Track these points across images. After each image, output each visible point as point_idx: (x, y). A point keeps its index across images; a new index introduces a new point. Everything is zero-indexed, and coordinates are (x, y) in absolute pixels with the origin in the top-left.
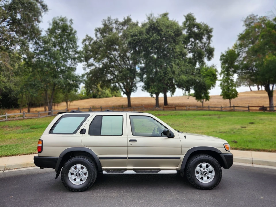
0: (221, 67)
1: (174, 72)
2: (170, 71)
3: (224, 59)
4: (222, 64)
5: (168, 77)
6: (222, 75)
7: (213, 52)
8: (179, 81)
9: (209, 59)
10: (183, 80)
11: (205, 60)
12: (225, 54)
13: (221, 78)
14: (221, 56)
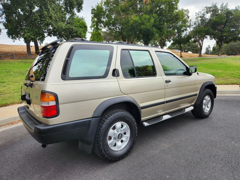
0: (92, 21)
1: (51, 17)
2: (47, 15)
3: (94, 13)
4: (93, 18)
5: (45, 22)
6: (93, 29)
7: (82, 4)
8: (58, 28)
9: (79, 11)
10: (62, 28)
11: (75, 10)
12: (96, 9)
13: (92, 31)
14: (92, 10)
